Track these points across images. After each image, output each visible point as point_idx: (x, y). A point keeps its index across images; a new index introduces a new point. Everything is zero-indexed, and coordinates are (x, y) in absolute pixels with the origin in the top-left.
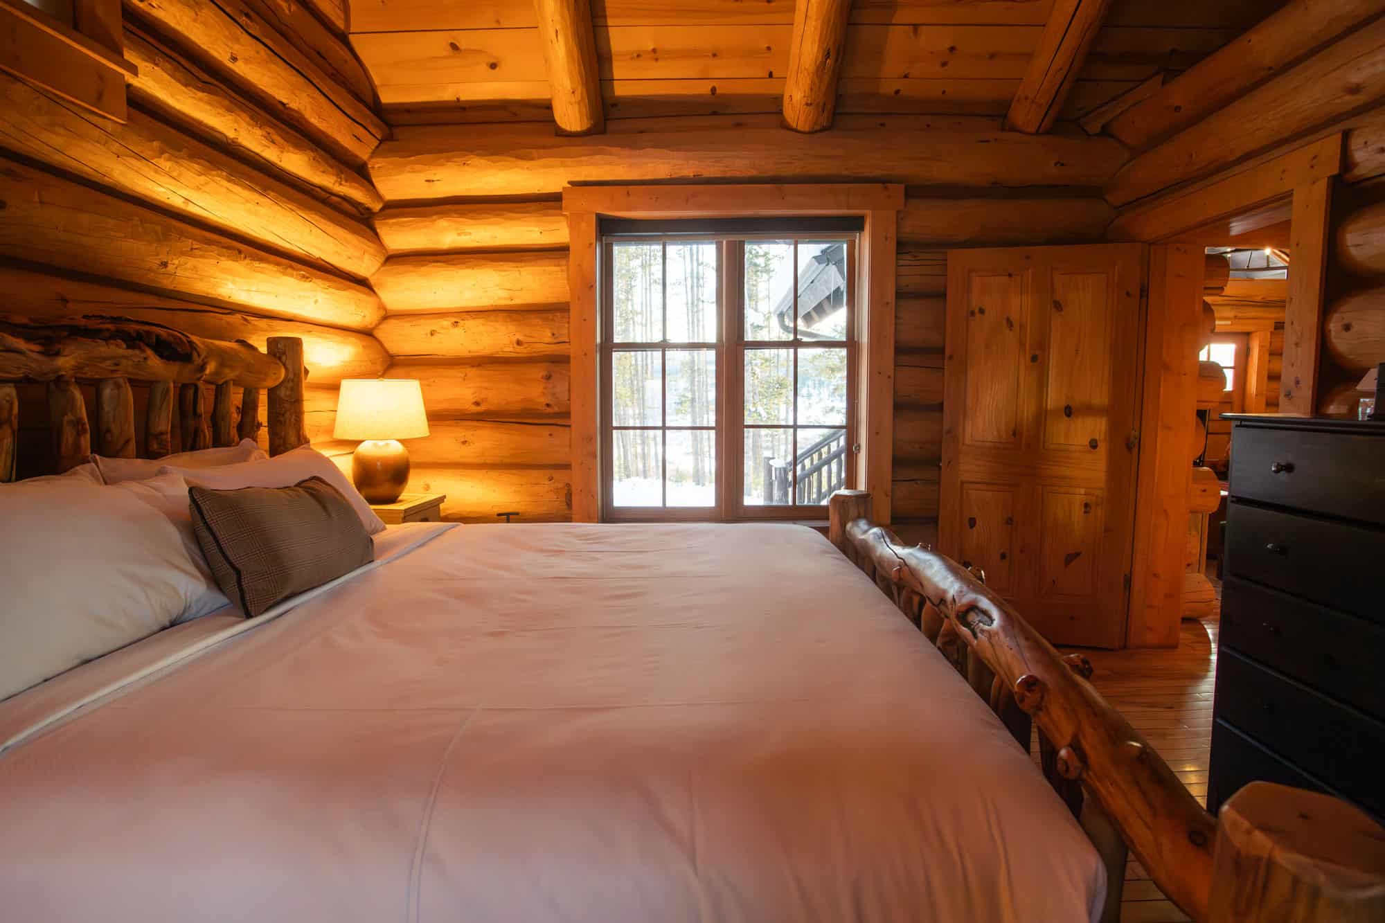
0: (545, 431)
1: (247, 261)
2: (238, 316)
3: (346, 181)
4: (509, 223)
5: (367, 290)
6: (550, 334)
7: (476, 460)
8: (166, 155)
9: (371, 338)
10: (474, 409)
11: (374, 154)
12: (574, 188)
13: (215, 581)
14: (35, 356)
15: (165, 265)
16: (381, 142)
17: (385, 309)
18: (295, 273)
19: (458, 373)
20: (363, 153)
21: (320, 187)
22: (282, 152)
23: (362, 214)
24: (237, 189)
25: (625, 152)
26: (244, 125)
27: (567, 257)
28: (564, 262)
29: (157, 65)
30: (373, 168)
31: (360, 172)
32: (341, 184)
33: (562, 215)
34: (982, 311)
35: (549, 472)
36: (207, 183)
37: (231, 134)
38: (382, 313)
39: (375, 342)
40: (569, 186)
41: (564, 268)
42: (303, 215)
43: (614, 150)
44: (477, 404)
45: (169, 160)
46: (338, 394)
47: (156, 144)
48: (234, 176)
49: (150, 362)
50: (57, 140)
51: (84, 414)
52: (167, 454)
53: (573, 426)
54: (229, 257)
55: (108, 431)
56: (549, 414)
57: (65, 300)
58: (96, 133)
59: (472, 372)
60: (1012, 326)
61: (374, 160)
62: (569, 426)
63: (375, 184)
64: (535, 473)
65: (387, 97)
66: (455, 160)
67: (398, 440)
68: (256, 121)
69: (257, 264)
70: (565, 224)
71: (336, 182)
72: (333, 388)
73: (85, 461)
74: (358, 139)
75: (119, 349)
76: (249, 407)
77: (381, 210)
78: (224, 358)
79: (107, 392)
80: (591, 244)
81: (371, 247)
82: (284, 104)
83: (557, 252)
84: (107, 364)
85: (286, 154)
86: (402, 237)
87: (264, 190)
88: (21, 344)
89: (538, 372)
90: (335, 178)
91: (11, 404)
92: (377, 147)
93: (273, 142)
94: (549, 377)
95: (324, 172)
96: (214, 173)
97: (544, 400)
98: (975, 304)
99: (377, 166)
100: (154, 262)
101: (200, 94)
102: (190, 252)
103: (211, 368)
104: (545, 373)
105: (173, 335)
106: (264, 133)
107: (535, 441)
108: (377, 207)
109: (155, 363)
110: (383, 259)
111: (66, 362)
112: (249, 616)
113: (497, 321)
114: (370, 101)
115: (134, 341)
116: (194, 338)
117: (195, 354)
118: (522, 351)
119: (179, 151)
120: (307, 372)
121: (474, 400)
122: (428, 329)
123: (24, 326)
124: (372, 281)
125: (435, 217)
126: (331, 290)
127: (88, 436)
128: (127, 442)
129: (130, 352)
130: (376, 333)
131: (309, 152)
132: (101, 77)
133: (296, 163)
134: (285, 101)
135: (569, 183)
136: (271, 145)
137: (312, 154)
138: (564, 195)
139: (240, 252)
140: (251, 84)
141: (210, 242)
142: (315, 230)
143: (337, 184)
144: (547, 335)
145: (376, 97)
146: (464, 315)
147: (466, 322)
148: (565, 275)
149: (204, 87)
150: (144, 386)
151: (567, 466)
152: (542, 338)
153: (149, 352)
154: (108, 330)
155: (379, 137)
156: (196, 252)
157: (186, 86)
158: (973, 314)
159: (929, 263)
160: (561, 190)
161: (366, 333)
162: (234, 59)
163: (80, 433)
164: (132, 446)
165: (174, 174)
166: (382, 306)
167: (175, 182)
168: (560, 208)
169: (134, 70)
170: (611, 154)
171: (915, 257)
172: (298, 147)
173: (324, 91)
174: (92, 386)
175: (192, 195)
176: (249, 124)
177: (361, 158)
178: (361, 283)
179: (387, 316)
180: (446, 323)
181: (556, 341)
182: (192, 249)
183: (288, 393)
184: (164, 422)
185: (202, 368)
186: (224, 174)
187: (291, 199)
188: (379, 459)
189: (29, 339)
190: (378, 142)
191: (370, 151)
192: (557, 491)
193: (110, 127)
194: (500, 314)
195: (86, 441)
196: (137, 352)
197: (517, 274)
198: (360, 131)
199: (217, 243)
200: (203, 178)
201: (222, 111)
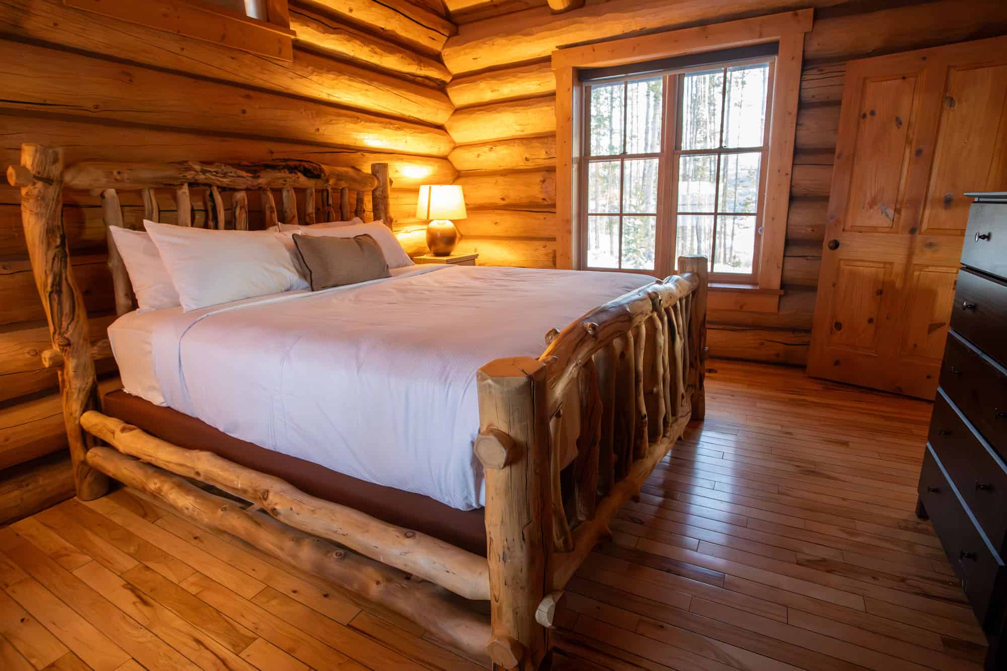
0: (541, 216)
1: (362, 123)
2: (359, 153)
3: (424, 67)
4: (520, 81)
5: (442, 132)
6: (545, 153)
7: (502, 235)
8: (315, 73)
9: (447, 161)
10: (503, 202)
11: (445, 46)
12: (561, 51)
13: (303, 276)
14: (250, 179)
15: (318, 130)
16: (449, 37)
17: (454, 143)
18: (392, 126)
19: (492, 180)
20: (437, 46)
21: (407, 73)
22: (381, 58)
23: (439, 85)
24: (355, 84)
25: (594, 19)
26: (357, 47)
27: (554, 99)
28: (553, 103)
29: (308, 26)
30: (444, 55)
31: (436, 59)
32: (421, 69)
33: (551, 71)
34: (873, 113)
35: (543, 243)
36: (338, 84)
37: (352, 54)
38: (452, 145)
39: (449, 163)
40: (557, 49)
41: (553, 107)
42: (394, 92)
43: (584, 19)
44: (503, 199)
45: (316, 75)
46: (418, 194)
47: (310, 68)
48: (353, 76)
49: (300, 179)
50: (266, 77)
51: (274, 205)
52: (313, 223)
53: (558, 213)
54: (351, 122)
55: (286, 212)
56: (545, 205)
57: (272, 152)
58: (281, 70)
59: (500, 179)
60: (900, 123)
61: (445, 50)
62: (555, 213)
63: (446, 65)
64: (537, 243)
65: (452, 7)
66: (488, 42)
67: (450, 220)
68: (365, 42)
69: (368, 124)
70: (554, 76)
71: (418, 68)
72: (415, 190)
73: (275, 225)
74: (433, 39)
75: (285, 174)
76: (360, 201)
77: (451, 81)
78: (340, 177)
79: (285, 194)
80: (569, 89)
81: (443, 106)
82: (383, 29)
83: (549, 97)
84: (281, 181)
85: (384, 58)
86: (462, 96)
87: (370, 81)
88: (244, 174)
89: (538, 178)
90: (417, 67)
91: (244, 199)
92: (447, 41)
93: (376, 53)
94: (544, 181)
95: (409, 64)
96: (341, 77)
97: (542, 196)
98: (867, 109)
99: (446, 54)
100: (312, 130)
101: (332, 36)
102: (330, 123)
103: (331, 182)
104: (542, 179)
105: (312, 166)
106: (370, 49)
107: (534, 222)
108: (448, 79)
109: (303, 180)
110: (451, 112)
111: (262, 181)
112: (313, 290)
113: (514, 146)
114: (442, 11)
115: (292, 170)
116: (324, 167)
117: (323, 175)
118: (530, 165)
119: (322, 69)
120: (391, 182)
121: (501, 197)
122: (476, 153)
123: (247, 166)
124: (447, 126)
125: (479, 82)
126: (416, 134)
127: (276, 214)
128: (294, 217)
129: (290, 175)
130: (449, 158)
131: (398, 55)
132: (280, 41)
133: (392, 62)
134: (383, 27)
135: (557, 47)
136: (375, 55)
137: (401, 55)
138: (552, 57)
139: (358, 118)
140: (363, 22)
141: (340, 115)
142: (404, 100)
143: (418, 70)
144: (543, 154)
145: (446, 8)
146: (496, 143)
147: (497, 148)
148: (554, 111)
149: (335, 30)
150: (300, 192)
151: (554, 239)
152: (540, 155)
153: (300, 174)
154: (282, 165)
155: (447, 35)
156: (333, 122)
157: (324, 33)
158: (864, 116)
159: (835, 74)
160: (550, 54)
161: (445, 158)
162: (351, 10)
163: (272, 212)
164: (296, 219)
165: (320, 82)
166: (452, 141)
167: (322, 87)
168: (550, 66)
169: (294, 33)
170: (582, 23)
171: (821, 70)
172: (391, 52)
173: (407, 15)
174: (278, 192)
175: (330, 91)
176: (360, 46)
177: (437, 51)
178: (440, 127)
179: (456, 147)
180: (486, 149)
181: (549, 157)
182: (331, 120)
183: (380, 193)
184: (311, 209)
185: (327, 181)
186: (347, 77)
187: (386, 84)
188: (438, 230)
189: (248, 171)
190: (447, 38)
191: (442, 45)
192: (547, 255)
193: (286, 65)
194: (516, 141)
195: (275, 215)
196: (294, 175)
197: (524, 114)
198: (433, 34)
199: (345, 115)
200: (335, 81)
201: (345, 42)
